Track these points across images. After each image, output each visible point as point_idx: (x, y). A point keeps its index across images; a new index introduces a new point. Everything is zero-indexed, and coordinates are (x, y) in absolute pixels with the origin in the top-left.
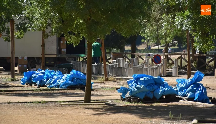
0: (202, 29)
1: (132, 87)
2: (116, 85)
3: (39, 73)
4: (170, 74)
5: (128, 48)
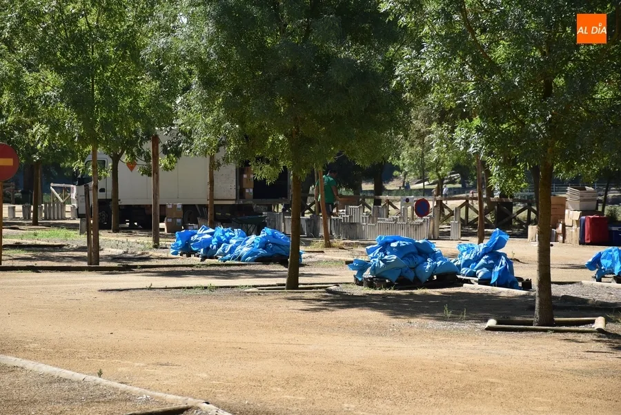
0: (504, 151)
1: (375, 259)
2: (345, 256)
3: (203, 233)
4: (445, 235)
5: (368, 186)
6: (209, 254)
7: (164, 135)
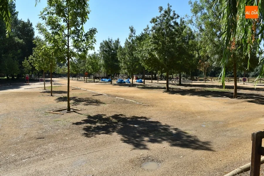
0: (129, 72)
1: (118, 81)
2: (116, 81)
3: (104, 79)
4: (124, 79)
5: (118, 75)
6: (104, 81)
7: (100, 71)
